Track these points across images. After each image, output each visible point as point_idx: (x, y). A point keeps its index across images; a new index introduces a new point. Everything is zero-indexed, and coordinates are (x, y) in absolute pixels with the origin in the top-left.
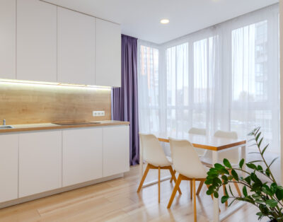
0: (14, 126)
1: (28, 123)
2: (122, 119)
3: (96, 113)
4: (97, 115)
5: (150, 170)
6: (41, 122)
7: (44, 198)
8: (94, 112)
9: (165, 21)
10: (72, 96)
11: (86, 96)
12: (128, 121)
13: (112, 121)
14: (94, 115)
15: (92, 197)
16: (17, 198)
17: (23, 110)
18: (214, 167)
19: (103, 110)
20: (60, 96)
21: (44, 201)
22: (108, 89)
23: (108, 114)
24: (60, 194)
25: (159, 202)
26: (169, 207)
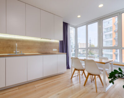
0: (25, 54)
1: (30, 53)
5: (75, 71)
6: (35, 52)
9: (79, 16)
10: (45, 43)
11: (50, 43)
12: (65, 52)
13: (60, 53)
14: (53, 50)
15: (54, 81)
16: (27, 81)
17: (28, 48)
18: (113, 71)
19: (56, 49)
22: (58, 41)
23: (58, 50)
24: (42, 79)
25: (80, 83)
26: (84, 85)
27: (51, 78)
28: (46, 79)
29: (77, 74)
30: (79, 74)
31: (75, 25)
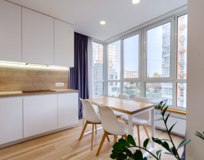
2: (77, 88)
3: (58, 84)
4: (59, 86)
7: (8, 147)
8: (56, 84)
9: (103, 23)
11: (50, 73)
14: (56, 86)
15: (44, 146)
19: (63, 82)
20: (29, 72)
21: (8, 149)
22: (67, 69)
23: (67, 85)
24: (22, 143)
25: (92, 150)
26: (97, 155)
27: (43, 139)
28: (31, 142)
29: (91, 131)
30: (95, 130)
31: (103, 39)
